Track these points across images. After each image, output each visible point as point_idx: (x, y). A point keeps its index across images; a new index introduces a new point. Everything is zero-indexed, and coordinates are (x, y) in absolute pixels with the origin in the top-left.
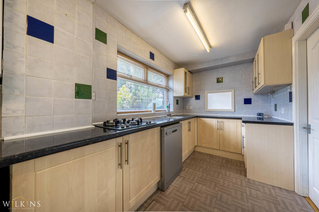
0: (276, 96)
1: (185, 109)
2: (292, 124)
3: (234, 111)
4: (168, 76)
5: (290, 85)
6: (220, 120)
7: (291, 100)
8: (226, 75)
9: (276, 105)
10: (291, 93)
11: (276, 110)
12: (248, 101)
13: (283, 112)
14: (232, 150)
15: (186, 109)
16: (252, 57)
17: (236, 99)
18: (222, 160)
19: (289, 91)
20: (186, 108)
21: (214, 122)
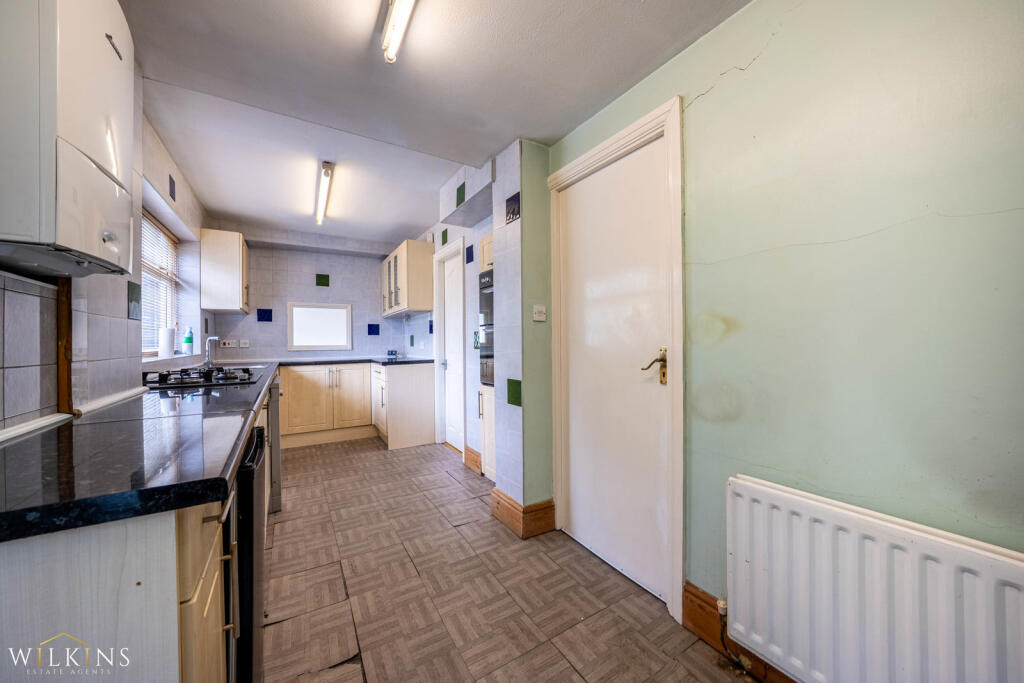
0: (412, 323)
1: (222, 346)
2: (432, 361)
3: (350, 347)
4: (177, 242)
5: (431, 311)
6: (334, 367)
7: (431, 331)
8: (338, 273)
9: (412, 337)
10: (431, 322)
11: (412, 344)
12: (373, 330)
13: (422, 347)
14: (356, 423)
15: (227, 346)
16: (383, 253)
17: (354, 324)
18: (342, 445)
19: (429, 319)
20: (224, 344)
21: (321, 373)
